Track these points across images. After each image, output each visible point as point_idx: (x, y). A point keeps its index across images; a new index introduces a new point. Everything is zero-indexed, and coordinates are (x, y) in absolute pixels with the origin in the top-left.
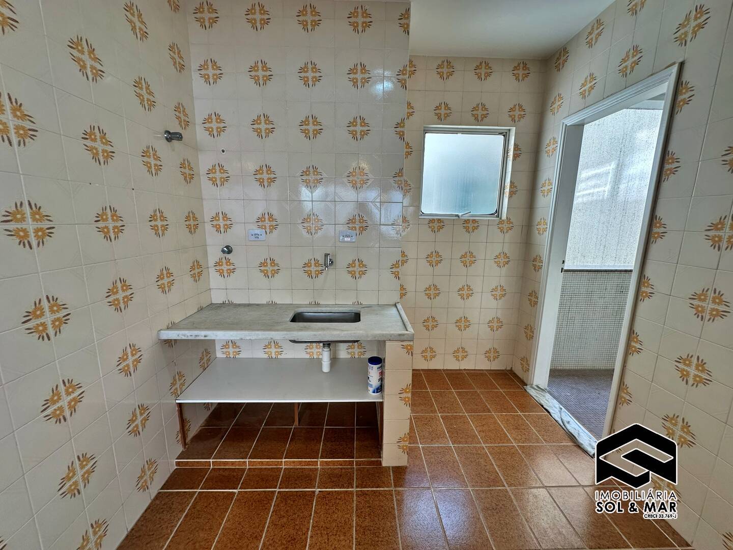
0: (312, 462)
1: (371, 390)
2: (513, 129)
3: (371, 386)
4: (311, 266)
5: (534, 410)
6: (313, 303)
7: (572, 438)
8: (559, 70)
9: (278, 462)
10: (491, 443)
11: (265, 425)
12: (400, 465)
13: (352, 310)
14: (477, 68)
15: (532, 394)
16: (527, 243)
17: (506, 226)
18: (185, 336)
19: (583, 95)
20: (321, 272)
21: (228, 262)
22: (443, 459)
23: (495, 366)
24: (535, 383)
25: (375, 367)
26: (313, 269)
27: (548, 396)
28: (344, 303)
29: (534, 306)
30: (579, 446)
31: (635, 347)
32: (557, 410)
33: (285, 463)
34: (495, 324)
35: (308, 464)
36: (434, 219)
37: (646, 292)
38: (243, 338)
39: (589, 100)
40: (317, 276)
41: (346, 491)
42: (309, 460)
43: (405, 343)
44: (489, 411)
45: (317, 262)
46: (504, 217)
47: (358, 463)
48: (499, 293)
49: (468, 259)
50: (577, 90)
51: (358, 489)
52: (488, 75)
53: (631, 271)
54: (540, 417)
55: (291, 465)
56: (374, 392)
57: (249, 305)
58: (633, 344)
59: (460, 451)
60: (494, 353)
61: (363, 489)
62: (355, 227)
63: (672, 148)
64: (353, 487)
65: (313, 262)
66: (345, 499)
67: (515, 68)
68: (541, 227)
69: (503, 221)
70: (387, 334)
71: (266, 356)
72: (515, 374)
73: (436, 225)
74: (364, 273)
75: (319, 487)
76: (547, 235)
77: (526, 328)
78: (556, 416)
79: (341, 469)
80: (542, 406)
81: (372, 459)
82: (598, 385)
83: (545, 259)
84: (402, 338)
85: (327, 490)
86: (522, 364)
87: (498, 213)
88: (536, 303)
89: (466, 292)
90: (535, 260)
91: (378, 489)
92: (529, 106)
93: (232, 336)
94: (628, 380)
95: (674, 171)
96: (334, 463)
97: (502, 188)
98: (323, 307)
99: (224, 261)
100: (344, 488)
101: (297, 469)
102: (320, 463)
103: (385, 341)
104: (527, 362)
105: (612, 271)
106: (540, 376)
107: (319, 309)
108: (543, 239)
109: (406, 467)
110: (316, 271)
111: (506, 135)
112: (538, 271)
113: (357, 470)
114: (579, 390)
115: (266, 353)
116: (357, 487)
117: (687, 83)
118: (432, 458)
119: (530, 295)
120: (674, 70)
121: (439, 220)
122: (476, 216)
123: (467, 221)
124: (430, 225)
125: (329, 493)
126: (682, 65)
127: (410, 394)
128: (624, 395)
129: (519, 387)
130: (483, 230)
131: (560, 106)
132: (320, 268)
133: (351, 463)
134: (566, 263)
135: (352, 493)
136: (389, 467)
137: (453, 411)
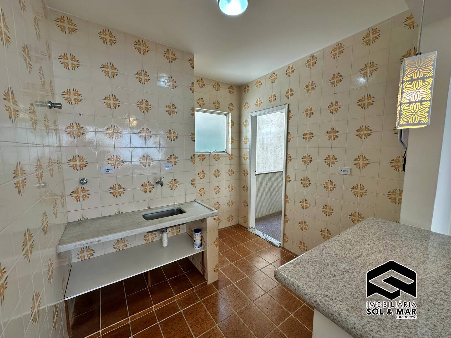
0: (171, 299)
1: (197, 247)
2: (230, 114)
3: (197, 245)
4: (146, 186)
5: (255, 237)
6: (148, 208)
7: (271, 243)
8: (246, 93)
9: (150, 309)
10: (246, 256)
11: (126, 295)
12: (216, 280)
13: (174, 208)
14: (214, 85)
15: (251, 231)
16: (239, 164)
17: (231, 157)
18: (81, 245)
19: (257, 105)
20: (153, 189)
21: (84, 190)
22: (231, 270)
23: (232, 224)
24: (251, 227)
25: (199, 234)
26: (148, 187)
27: (257, 230)
28: (167, 205)
29: (246, 192)
30: (274, 245)
31: (287, 200)
32: (262, 235)
33: (155, 308)
34: (231, 203)
35: (169, 301)
36: (200, 155)
37: (288, 180)
38: (127, 236)
39: (260, 108)
40: (150, 191)
41: (197, 304)
42: (170, 299)
43: (215, 217)
44: (239, 244)
45: (150, 183)
46: (230, 152)
47: (196, 289)
48: (231, 188)
49: (217, 174)
50: (254, 104)
51: (202, 300)
52: (219, 89)
53: (283, 171)
54: (258, 240)
55: (159, 307)
56: (198, 248)
57: (102, 218)
58: (287, 199)
59: (236, 264)
60: (230, 218)
61: (204, 299)
62: (172, 162)
63: (289, 131)
64: (199, 300)
65: (147, 183)
66: (199, 307)
67: (229, 88)
68: (246, 157)
69: (230, 154)
70: (207, 215)
71: (115, 250)
72: (241, 225)
73: (202, 157)
74: (177, 186)
75: (181, 309)
76: (249, 160)
77: (244, 202)
78: (263, 237)
79: (188, 295)
80: (257, 235)
81: (203, 283)
82: (270, 221)
83: (249, 171)
84: (213, 215)
85: (187, 308)
86: (243, 220)
87: (227, 151)
88: (247, 190)
89: (217, 190)
90: (244, 171)
91: (211, 295)
92: (235, 104)
93: (119, 236)
94: (287, 214)
95: (291, 139)
96: (183, 294)
97: (227, 139)
98: (156, 209)
99: (80, 190)
100: (195, 303)
101: (163, 307)
102: (175, 298)
103: (206, 218)
104: (246, 218)
105: (268, 173)
106: (252, 223)
107: (153, 211)
108: (247, 162)
109: (218, 280)
110: (149, 189)
111: (227, 116)
112: (246, 176)
113: (196, 292)
114: (265, 225)
115: (115, 248)
116: (201, 299)
117: (291, 111)
118: (227, 272)
119: (244, 187)
120: (287, 106)
121: (203, 155)
122: (218, 152)
123: (215, 155)
124: (199, 157)
125: (189, 309)
126: (289, 105)
127: (218, 242)
128: (286, 219)
129: (245, 230)
130: (222, 158)
131: (248, 107)
132: (152, 186)
133: (192, 290)
134: (256, 171)
135: (200, 303)
136: (211, 284)
137: (225, 249)
